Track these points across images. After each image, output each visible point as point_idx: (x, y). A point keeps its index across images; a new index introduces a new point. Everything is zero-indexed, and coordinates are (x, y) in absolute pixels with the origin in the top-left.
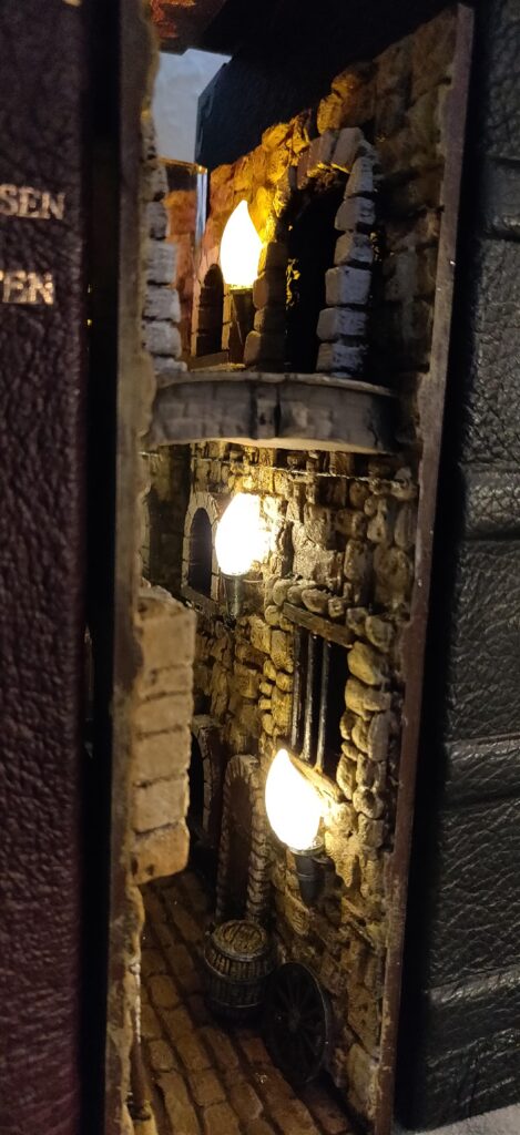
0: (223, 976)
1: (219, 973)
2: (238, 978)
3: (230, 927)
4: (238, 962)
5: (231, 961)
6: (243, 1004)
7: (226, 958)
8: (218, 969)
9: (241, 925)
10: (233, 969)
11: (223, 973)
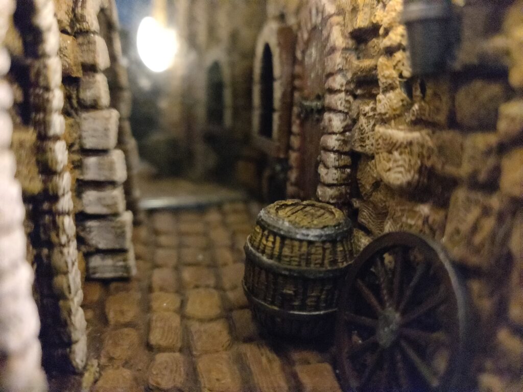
0: (270, 261)
1: (264, 258)
2: (294, 266)
3: (287, 206)
4: (292, 239)
5: (283, 238)
6: (301, 308)
7: (275, 235)
8: (263, 252)
9: (305, 206)
10: (286, 251)
11: (271, 257)
